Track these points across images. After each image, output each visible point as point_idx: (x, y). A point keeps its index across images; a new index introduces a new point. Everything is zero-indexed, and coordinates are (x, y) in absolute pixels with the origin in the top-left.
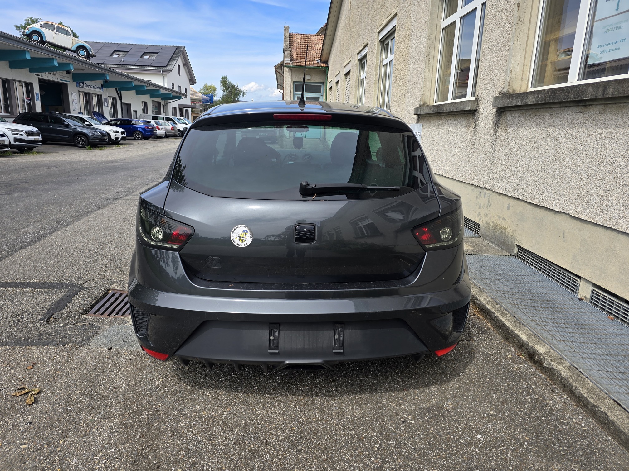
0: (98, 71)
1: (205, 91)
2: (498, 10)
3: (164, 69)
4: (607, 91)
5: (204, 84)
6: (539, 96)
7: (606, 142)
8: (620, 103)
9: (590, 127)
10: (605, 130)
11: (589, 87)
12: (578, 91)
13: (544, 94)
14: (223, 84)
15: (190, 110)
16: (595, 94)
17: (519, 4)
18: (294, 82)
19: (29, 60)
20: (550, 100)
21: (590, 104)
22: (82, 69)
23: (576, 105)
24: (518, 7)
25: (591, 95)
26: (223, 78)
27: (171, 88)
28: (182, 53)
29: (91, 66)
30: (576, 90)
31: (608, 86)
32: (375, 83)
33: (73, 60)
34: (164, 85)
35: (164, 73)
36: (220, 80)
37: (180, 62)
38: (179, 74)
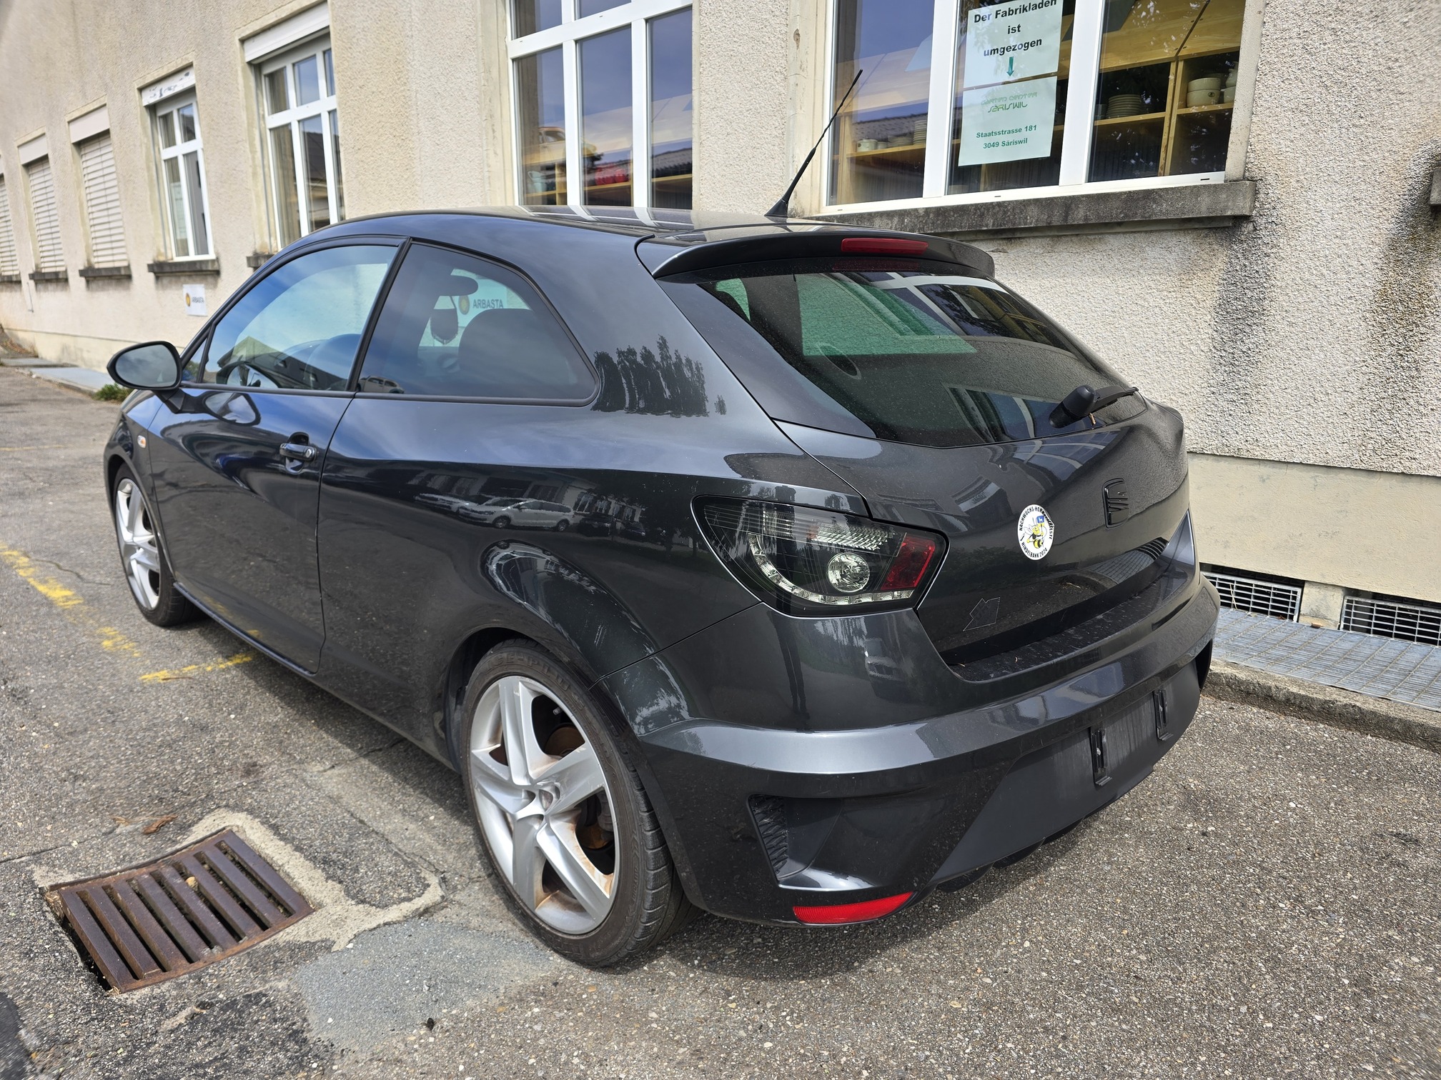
2: (735, 39)
4: (1073, 214)
6: (903, 221)
7: (1067, 301)
8: (1086, 235)
9: (1026, 276)
10: (1061, 280)
11: (1029, 205)
12: (1005, 213)
13: (917, 217)
16: (1046, 217)
17: (798, 35)
20: (937, 228)
21: (1023, 235)
23: (991, 237)
24: (797, 40)
25: (1037, 220)
30: (998, 212)
31: (1073, 205)
32: (255, 174)
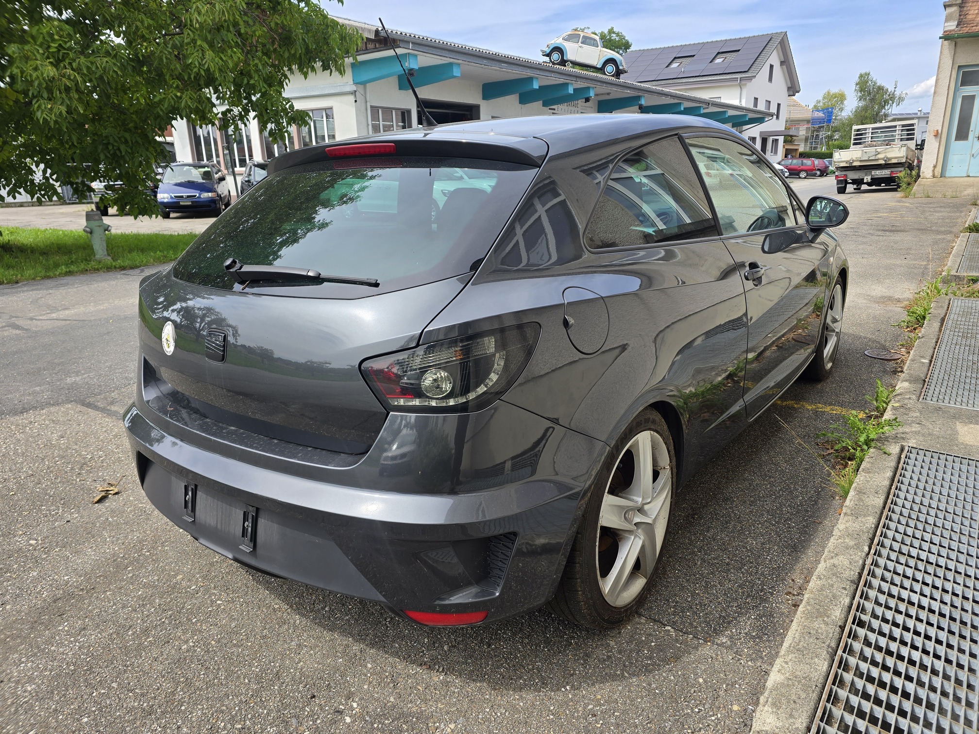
0: (629, 93)
1: (824, 104)
3: (743, 75)
5: (825, 91)
14: (860, 87)
15: (781, 139)
18: (959, 67)
19: (536, 90)
22: (608, 94)
26: (861, 76)
27: (751, 106)
28: (780, 43)
29: (619, 87)
33: (594, 82)
34: (740, 101)
35: (743, 82)
36: (857, 79)
37: (774, 59)
38: (770, 79)
